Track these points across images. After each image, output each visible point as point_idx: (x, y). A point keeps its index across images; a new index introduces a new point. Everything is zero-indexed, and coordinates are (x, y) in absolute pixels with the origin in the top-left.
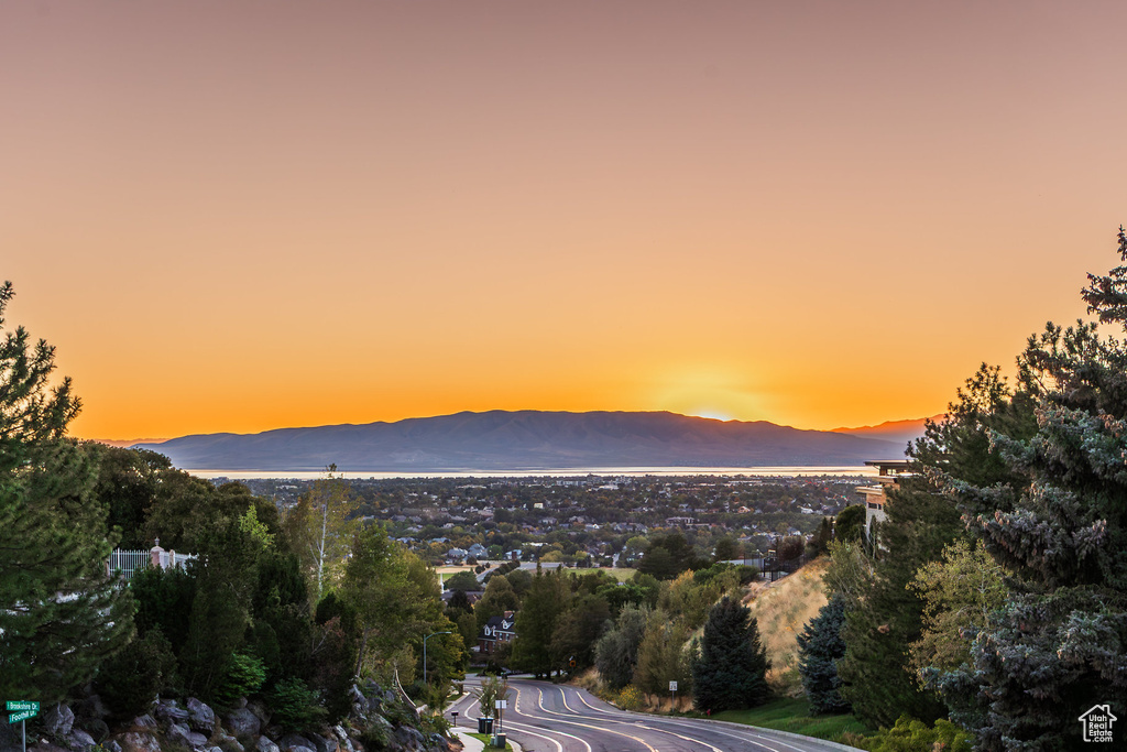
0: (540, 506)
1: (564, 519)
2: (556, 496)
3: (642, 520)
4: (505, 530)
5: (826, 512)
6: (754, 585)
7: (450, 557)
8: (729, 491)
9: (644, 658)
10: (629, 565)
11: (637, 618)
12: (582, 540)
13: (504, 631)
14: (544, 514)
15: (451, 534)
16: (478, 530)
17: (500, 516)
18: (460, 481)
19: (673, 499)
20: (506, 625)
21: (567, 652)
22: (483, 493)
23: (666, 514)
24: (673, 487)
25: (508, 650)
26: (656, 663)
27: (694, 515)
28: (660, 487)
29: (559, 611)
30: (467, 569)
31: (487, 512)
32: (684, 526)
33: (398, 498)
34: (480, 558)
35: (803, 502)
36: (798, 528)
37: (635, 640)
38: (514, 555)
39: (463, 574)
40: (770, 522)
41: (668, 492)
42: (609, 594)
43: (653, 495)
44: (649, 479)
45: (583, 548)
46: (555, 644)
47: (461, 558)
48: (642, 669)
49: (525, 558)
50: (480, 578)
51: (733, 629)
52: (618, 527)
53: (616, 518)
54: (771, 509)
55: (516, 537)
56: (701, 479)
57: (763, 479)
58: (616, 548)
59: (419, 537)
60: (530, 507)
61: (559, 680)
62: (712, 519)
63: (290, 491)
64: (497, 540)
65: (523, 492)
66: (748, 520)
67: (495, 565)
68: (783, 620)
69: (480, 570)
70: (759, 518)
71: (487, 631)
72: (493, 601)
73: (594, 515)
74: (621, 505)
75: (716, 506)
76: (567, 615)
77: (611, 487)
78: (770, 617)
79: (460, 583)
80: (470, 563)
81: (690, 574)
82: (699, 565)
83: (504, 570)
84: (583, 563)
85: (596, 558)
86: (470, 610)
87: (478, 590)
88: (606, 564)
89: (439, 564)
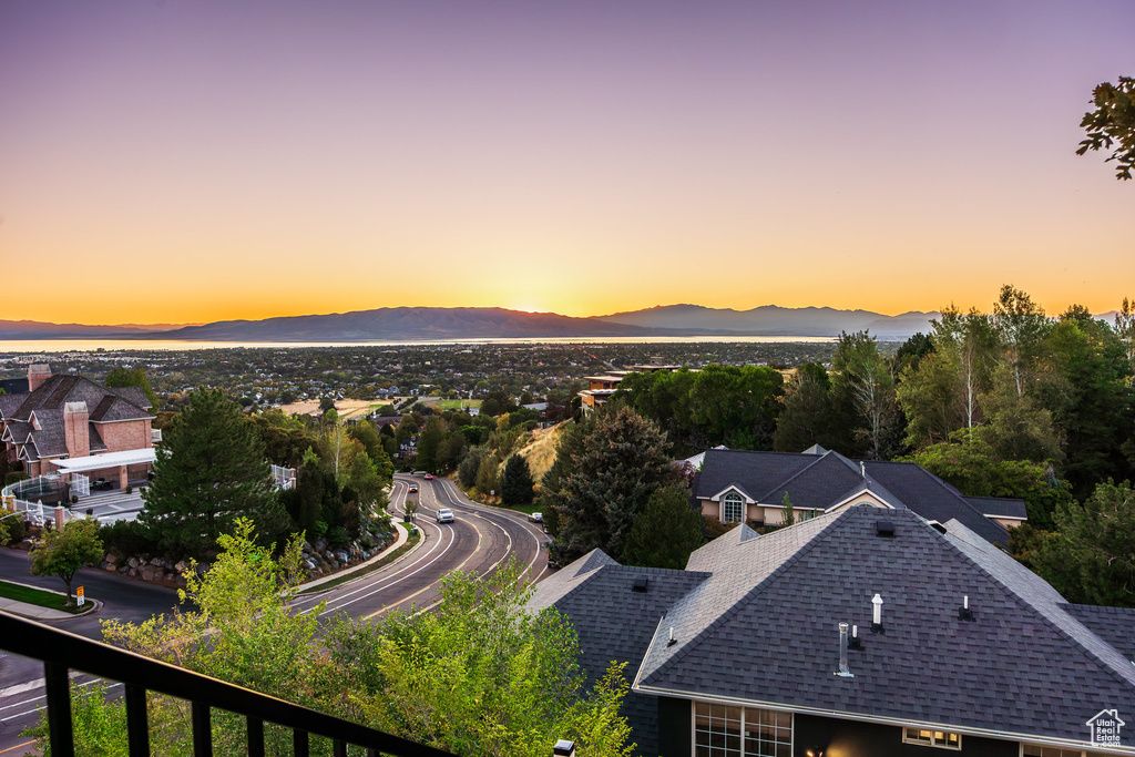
0: (429, 363)
1: (442, 370)
2: (437, 357)
3: (484, 370)
4: (410, 377)
5: (584, 365)
6: (535, 432)
7: (378, 394)
8: (532, 353)
9: (481, 472)
10: (478, 398)
11: (478, 453)
12: (453, 383)
13: (412, 449)
14: (431, 368)
15: (378, 381)
16: (394, 377)
17: (406, 370)
18: (383, 348)
19: (502, 358)
20: (412, 444)
21: (444, 462)
22: (396, 356)
23: (499, 367)
24: (502, 351)
25: (414, 458)
26: (485, 481)
27: (514, 367)
28: (495, 351)
29: (440, 440)
30: (389, 402)
31: (398, 367)
32: (508, 374)
33: (347, 360)
34: (395, 395)
35: (571, 359)
36: (569, 374)
37: (477, 463)
38: (414, 392)
39: (387, 406)
40: (554, 371)
41: (499, 353)
42: (465, 432)
43: (491, 356)
44: (489, 346)
45: (453, 388)
46: (438, 458)
47: (384, 395)
48: (479, 478)
49: (421, 394)
50: (396, 407)
51: (519, 467)
52: (472, 375)
53: (471, 370)
54: (555, 363)
55: (415, 381)
56: (517, 346)
57: (551, 345)
58: (470, 387)
59: (360, 382)
60: (423, 364)
61: (440, 475)
62: (523, 370)
63: (283, 355)
64: (405, 384)
65: (418, 355)
66: (542, 370)
67: (404, 399)
68: (543, 458)
69: (395, 402)
70: (548, 369)
71: (402, 447)
72: (404, 428)
73: (458, 368)
74: (473, 362)
75: (525, 362)
76: (445, 443)
77: (468, 351)
78: (537, 456)
79: (384, 411)
80: (390, 398)
81: (507, 415)
82: (512, 408)
83: (409, 402)
84: (453, 397)
85: (460, 394)
86: (392, 436)
87: (395, 415)
88: (466, 397)
89: (372, 399)
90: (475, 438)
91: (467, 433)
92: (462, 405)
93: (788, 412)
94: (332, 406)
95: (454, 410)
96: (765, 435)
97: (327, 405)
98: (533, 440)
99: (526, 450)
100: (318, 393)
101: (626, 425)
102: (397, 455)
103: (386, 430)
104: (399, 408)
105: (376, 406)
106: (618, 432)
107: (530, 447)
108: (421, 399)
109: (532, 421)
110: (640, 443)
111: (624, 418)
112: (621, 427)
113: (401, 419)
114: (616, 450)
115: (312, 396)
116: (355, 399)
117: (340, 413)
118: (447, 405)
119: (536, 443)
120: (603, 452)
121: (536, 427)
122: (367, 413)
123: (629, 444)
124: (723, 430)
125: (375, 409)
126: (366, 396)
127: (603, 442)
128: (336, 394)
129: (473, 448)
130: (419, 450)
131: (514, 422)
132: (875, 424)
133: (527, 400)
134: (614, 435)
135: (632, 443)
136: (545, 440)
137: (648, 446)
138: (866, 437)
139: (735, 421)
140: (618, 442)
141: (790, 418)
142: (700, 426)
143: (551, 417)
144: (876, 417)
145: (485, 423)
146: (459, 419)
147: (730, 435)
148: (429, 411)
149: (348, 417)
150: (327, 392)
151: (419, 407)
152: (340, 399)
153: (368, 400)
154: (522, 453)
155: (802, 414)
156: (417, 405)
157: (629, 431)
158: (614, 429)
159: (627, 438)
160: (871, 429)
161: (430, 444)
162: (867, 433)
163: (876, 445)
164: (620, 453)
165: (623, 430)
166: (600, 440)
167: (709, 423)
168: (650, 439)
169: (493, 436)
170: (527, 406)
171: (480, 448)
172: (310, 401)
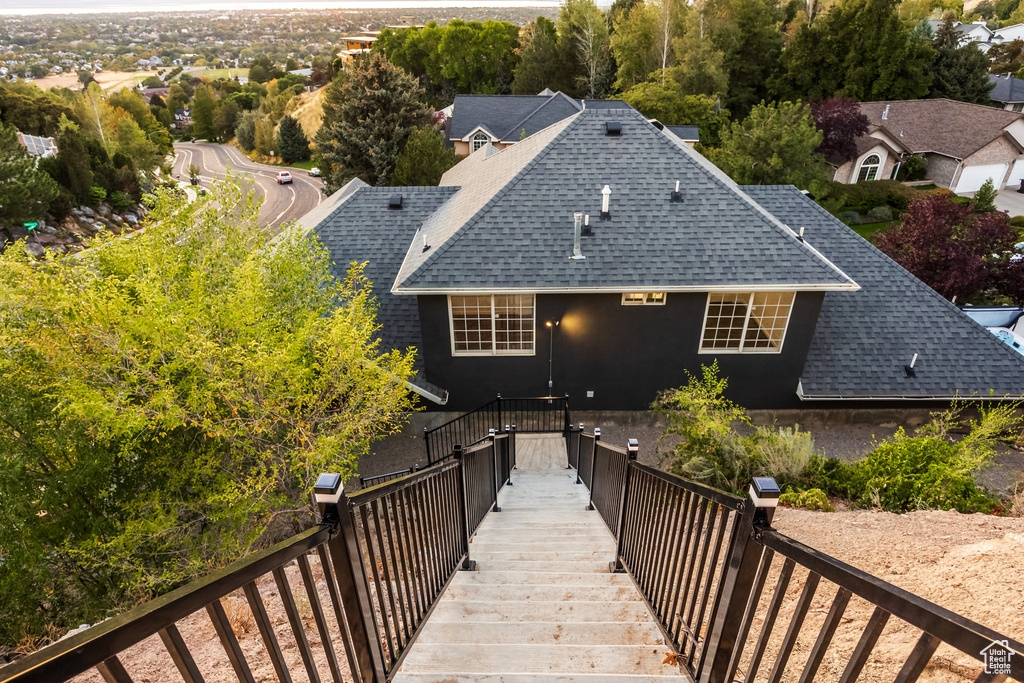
0: (186, 31)
1: (201, 38)
4: (169, 47)
6: (303, 95)
7: (140, 65)
9: (257, 135)
10: (245, 66)
11: (251, 117)
12: (216, 51)
13: (186, 118)
14: (189, 36)
15: (136, 50)
16: (152, 47)
17: (163, 38)
18: (131, 15)
19: (261, 24)
20: (186, 114)
21: (222, 129)
22: (149, 23)
23: (259, 34)
24: (260, 17)
25: (191, 128)
26: (263, 143)
27: (274, 34)
28: (253, 17)
29: (213, 108)
30: (153, 74)
31: (154, 35)
32: (270, 41)
33: (94, 28)
34: (159, 65)
37: (253, 128)
38: (178, 62)
39: (152, 77)
42: (236, 99)
43: (250, 22)
45: (217, 57)
46: (215, 125)
47: (146, 66)
48: (257, 140)
49: (185, 64)
50: (162, 78)
51: (291, 128)
52: (234, 43)
53: (232, 37)
55: (176, 51)
58: (235, 55)
59: (116, 53)
60: (180, 32)
61: (221, 142)
64: (166, 54)
65: (172, 22)
67: (169, 70)
68: (314, 119)
69: (160, 73)
71: (177, 117)
72: (175, 98)
73: (219, 36)
74: (232, 29)
75: (285, 28)
76: (218, 110)
78: (308, 117)
79: (151, 83)
80: (154, 68)
81: (275, 81)
82: (279, 75)
83: (175, 73)
84: (219, 66)
85: (226, 63)
86: (164, 106)
87: (163, 86)
88: (232, 66)
89: (134, 71)
90: (248, 104)
91: (239, 100)
92: (229, 74)
93: (523, 64)
94: (91, 79)
95: (222, 79)
96: (504, 86)
97: (86, 79)
98: (303, 103)
99: (297, 112)
100: (72, 66)
101: (380, 72)
102: (173, 126)
103: (155, 100)
104: (166, 80)
105: (140, 77)
106: (372, 79)
107: (301, 110)
108: (186, 70)
109: (300, 86)
110: (395, 89)
111: (377, 65)
112: (375, 74)
113: (169, 90)
114: (373, 97)
115: (66, 69)
116: (116, 70)
117: (103, 87)
118: (214, 74)
119: (306, 106)
120: (360, 99)
121: (303, 90)
122: (133, 86)
123: (384, 91)
124: (470, 83)
125: (140, 82)
126: (128, 67)
127: (360, 90)
128: (93, 66)
129: (246, 113)
130: (195, 118)
131: (283, 87)
132: (593, 72)
133: (292, 66)
134: (370, 82)
135: (387, 90)
136: (314, 102)
137: (402, 92)
138: (585, 83)
139: (480, 74)
140: (374, 89)
141: (525, 69)
142: (450, 80)
143: (318, 80)
144: (593, 65)
145: (255, 90)
146: (228, 88)
147: (475, 88)
148: (197, 81)
149: (114, 90)
150: (83, 64)
151: (185, 77)
152: (98, 71)
153: (130, 71)
154: (294, 115)
155: (535, 64)
156: (183, 75)
157: (383, 78)
158: (369, 77)
159: (382, 85)
160: (589, 77)
161: (204, 112)
162: (586, 79)
163: (593, 90)
164: (378, 100)
165: (379, 77)
166: (357, 88)
167: (457, 77)
168: (403, 86)
169: (264, 101)
170: (293, 72)
171: (253, 112)
172: (65, 74)
